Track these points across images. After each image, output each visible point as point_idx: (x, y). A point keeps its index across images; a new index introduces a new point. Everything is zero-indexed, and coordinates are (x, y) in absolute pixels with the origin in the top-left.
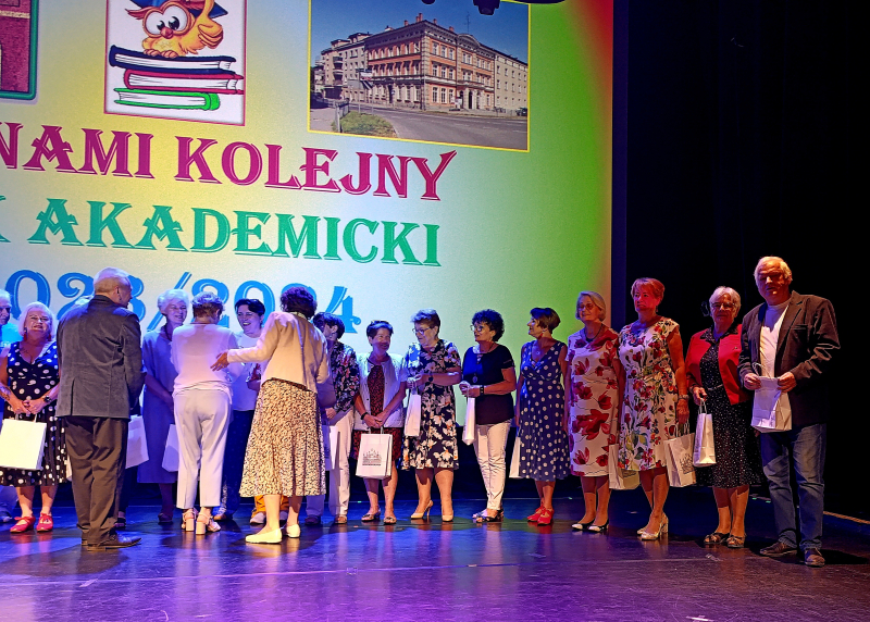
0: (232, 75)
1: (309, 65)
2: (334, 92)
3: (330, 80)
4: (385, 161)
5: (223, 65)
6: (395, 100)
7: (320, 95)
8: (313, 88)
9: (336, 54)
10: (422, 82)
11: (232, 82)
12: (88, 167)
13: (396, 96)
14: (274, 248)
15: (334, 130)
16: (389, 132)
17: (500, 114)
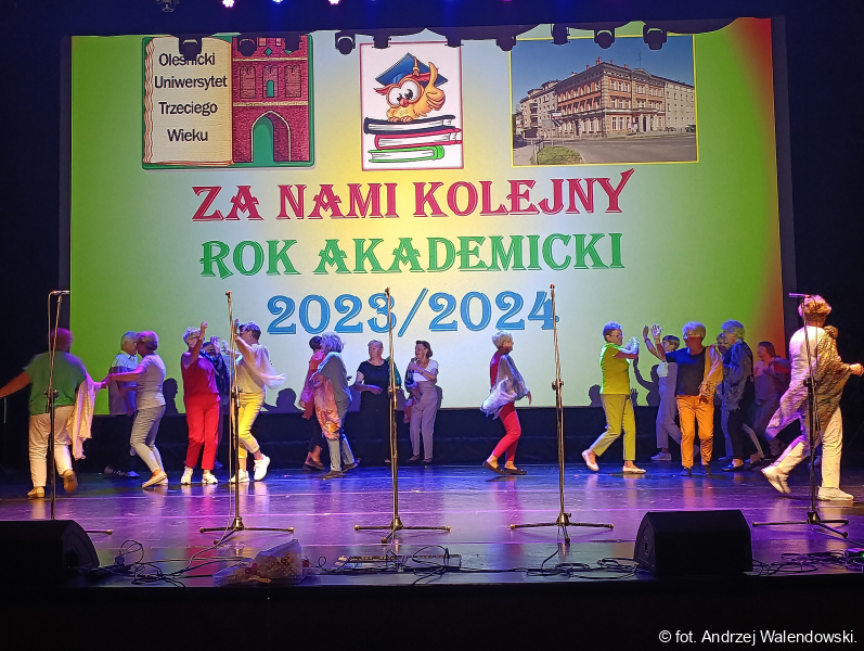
0: (453, 129)
1: (511, 112)
2: (531, 132)
3: (528, 123)
4: (574, 184)
5: (446, 122)
6: (580, 132)
7: (520, 136)
8: (514, 131)
9: (531, 101)
10: (603, 114)
11: (453, 134)
12: (352, 214)
13: (582, 129)
14: (489, 264)
15: (533, 163)
16: (577, 159)
17: (671, 133)
